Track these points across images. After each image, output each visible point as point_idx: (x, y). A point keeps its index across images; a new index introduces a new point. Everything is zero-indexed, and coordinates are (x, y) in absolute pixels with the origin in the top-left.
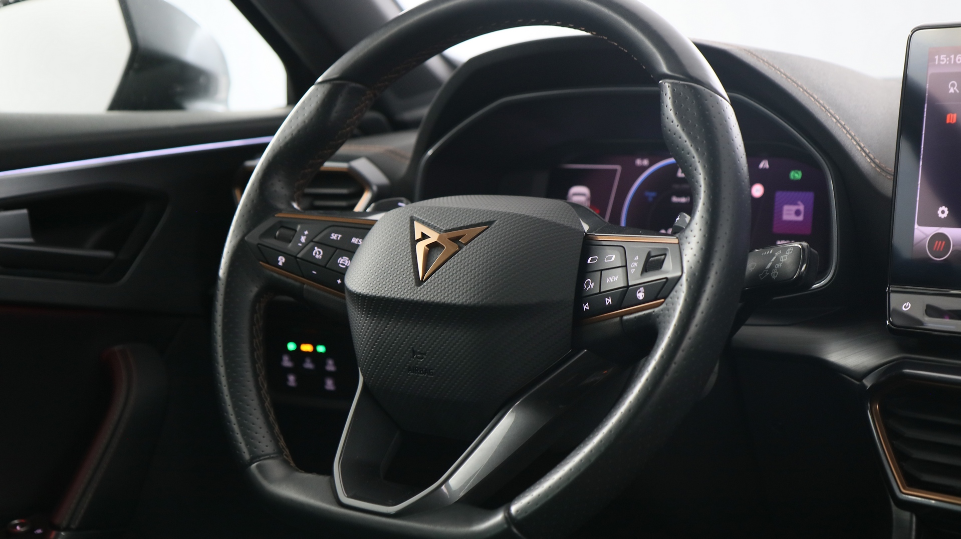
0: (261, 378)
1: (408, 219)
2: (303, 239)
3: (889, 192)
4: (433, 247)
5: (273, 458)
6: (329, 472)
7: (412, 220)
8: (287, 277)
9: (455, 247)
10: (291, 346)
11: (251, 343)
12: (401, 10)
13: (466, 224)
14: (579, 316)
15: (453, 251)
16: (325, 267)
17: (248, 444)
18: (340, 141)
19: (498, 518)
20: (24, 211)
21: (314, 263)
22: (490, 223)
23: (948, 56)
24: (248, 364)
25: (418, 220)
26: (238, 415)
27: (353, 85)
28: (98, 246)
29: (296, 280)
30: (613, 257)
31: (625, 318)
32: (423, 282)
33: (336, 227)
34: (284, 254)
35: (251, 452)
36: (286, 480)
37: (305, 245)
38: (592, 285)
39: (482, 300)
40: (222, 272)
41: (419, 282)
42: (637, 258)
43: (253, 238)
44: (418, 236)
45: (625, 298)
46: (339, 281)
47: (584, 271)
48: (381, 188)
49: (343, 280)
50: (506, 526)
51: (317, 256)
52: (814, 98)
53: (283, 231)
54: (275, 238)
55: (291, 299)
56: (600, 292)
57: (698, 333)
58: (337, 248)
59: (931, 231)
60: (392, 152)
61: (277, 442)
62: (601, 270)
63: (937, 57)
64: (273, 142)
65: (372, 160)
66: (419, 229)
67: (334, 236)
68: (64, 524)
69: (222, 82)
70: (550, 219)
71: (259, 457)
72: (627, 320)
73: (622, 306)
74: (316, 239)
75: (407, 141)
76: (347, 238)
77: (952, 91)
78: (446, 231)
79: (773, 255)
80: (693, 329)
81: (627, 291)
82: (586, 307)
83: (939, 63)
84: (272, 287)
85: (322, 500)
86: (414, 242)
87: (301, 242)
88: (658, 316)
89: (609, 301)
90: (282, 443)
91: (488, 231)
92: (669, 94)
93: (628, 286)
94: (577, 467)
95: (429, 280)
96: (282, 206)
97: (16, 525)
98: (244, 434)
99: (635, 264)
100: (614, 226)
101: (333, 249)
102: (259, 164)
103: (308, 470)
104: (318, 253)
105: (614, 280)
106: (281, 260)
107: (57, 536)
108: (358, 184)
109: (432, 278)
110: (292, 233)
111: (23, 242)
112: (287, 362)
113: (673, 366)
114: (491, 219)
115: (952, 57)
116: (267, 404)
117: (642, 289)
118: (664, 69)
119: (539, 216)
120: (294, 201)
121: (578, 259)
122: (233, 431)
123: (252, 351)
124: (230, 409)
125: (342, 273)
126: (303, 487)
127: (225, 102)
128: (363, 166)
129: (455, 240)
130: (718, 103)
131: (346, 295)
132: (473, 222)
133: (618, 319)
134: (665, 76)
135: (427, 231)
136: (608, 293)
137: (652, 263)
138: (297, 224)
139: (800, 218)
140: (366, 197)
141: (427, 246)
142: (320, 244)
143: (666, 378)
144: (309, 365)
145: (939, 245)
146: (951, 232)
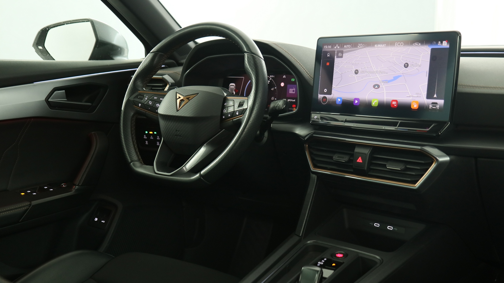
0: (134, 139)
1: (175, 93)
2: (146, 99)
3: (312, 84)
4: (182, 101)
5: (137, 161)
6: (153, 165)
7: (176, 93)
8: (142, 110)
9: (188, 100)
10: (146, 132)
11: (131, 129)
12: (181, 27)
13: (191, 94)
14: (222, 120)
15: (187, 102)
16: (152, 107)
17: (130, 157)
18: (157, 70)
19: (198, 175)
20: (64, 91)
21: (149, 106)
22: (198, 94)
23: (327, 46)
24: (130, 135)
25: (178, 93)
26: (127, 149)
27: (160, 53)
28: (86, 102)
29: (144, 111)
30: (231, 103)
31: (234, 120)
32: (179, 110)
33: (156, 95)
34: (140, 103)
35: (131, 160)
36: (140, 167)
37: (147, 100)
38: (225, 111)
39: (195, 115)
40: (123, 109)
41: (178, 111)
42: (237, 103)
43: (132, 98)
44: (178, 97)
45: (234, 115)
46: (156, 111)
47: (223, 107)
48: (172, 83)
49: (157, 111)
50: (200, 177)
51: (150, 104)
52: (293, 58)
53: (141, 96)
54: (138, 98)
55: (145, 117)
56: (227, 113)
57: (251, 124)
58: (156, 101)
59: (322, 96)
60: (176, 73)
61: (138, 157)
62: (228, 107)
63: (324, 46)
64: (138, 70)
65: (169, 75)
66: (178, 95)
67: (155, 98)
68: (77, 184)
69: (126, 50)
70: (214, 92)
71: (133, 161)
72: (234, 121)
73: (233, 117)
75: (179, 70)
76: (159, 98)
77: (328, 56)
78: (186, 96)
79: (277, 103)
80: (250, 123)
81: (234, 112)
82: (224, 117)
83: (325, 48)
84: (138, 113)
85: (150, 172)
86: (177, 99)
87: (145, 100)
88: (242, 119)
89: (229, 115)
90: (140, 157)
91: (197, 96)
92: (246, 57)
94: (219, 161)
95: (180, 110)
96: (140, 89)
97: (63, 185)
98: (129, 155)
99: (236, 105)
100: (232, 95)
101: (155, 102)
102: (134, 77)
103: (147, 165)
105: (231, 110)
106: (140, 105)
107: (75, 187)
108: (165, 82)
109: (181, 109)
110: (143, 97)
111: (64, 100)
112: (145, 137)
113: (244, 133)
114: (198, 93)
115: (328, 46)
116: (136, 146)
117: (238, 112)
118: (245, 49)
119: (211, 92)
120: (144, 88)
121: (222, 104)
122: (126, 154)
123: (132, 131)
124: (125, 148)
125: (157, 108)
126: (145, 169)
127: (127, 56)
128: (167, 77)
129: (188, 98)
130: (259, 60)
131: (158, 115)
132: (193, 94)
133: (232, 120)
134: (246, 52)
135: (180, 96)
136: (230, 113)
137: (241, 105)
138: (144, 94)
139: (294, 93)
140: (168, 86)
141: (180, 100)
142: (151, 100)
143: (242, 136)
144: (152, 138)
145: (324, 100)
146: (327, 96)
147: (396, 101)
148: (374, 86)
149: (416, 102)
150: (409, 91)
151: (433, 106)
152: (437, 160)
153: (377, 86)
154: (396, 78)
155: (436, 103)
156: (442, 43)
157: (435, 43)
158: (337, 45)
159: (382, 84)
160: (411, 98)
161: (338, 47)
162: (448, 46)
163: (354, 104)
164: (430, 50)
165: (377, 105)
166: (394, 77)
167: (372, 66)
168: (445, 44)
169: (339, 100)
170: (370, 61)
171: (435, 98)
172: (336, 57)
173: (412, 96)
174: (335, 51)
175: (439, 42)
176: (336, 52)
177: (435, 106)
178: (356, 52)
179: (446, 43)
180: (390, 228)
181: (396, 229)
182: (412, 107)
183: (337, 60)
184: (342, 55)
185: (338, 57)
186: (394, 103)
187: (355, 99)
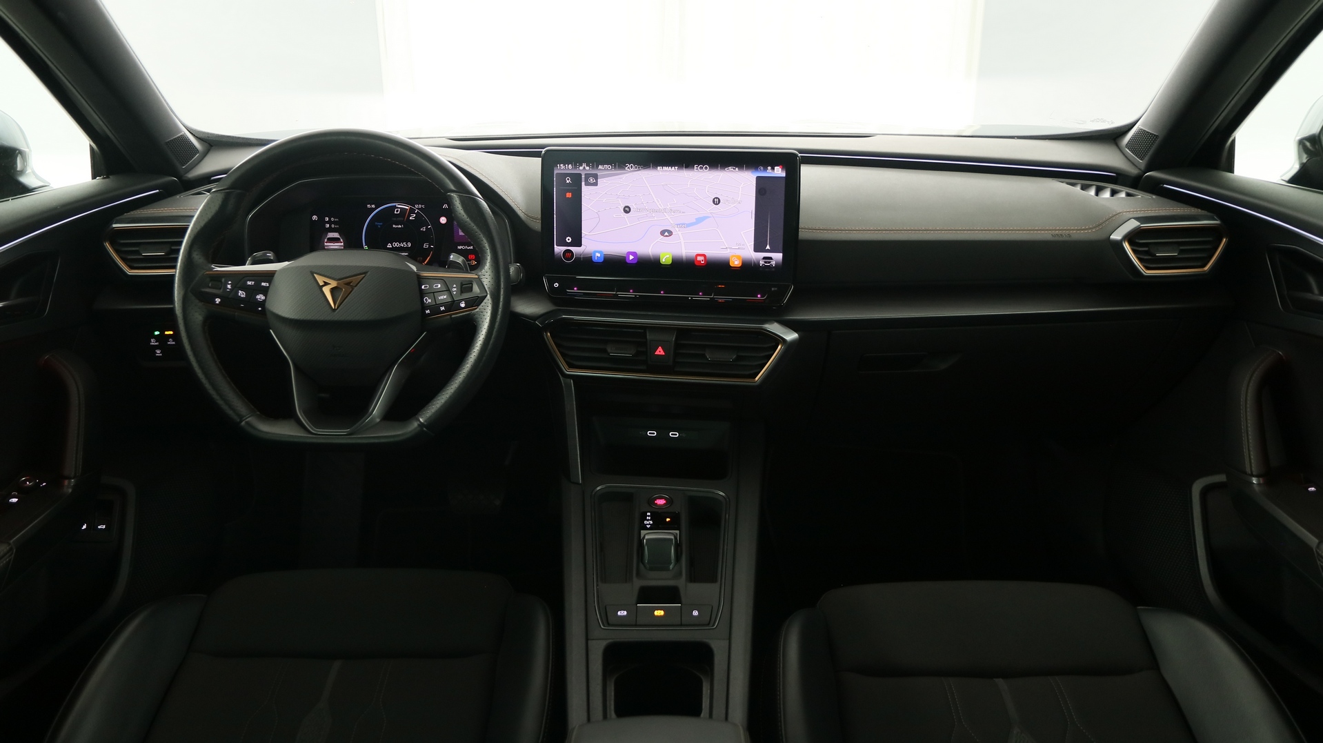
1: (309, 273)
2: (229, 287)
3: (540, 231)
4: (335, 289)
5: (252, 416)
7: (312, 273)
8: (225, 310)
10: (157, 333)
14: (423, 316)
15: (349, 291)
16: (249, 302)
19: (415, 424)
21: (241, 300)
22: (365, 273)
23: (565, 165)
25: (317, 273)
29: (232, 311)
30: (438, 285)
32: (336, 310)
33: (250, 277)
34: (219, 296)
37: (232, 290)
38: (429, 301)
41: (333, 310)
42: (455, 285)
44: (321, 283)
45: (453, 307)
46: (260, 309)
47: (422, 294)
49: (263, 308)
50: (422, 430)
51: (242, 296)
54: (208, 287)
56: (435, 304)
58: (254, 290)
59: (564, 248)
62: (432, 293)
63: (559, 165)
66: (320, 279)
67: (249, 283)
70: (397, 267)
71: (244, 416)
72: (455, 317)
73: (451, 310)
74: (238, 286)
76: (259, 283)
77: (568, 182)
78: (338, 279)
81: (452, 304)
82: (428, 312)
83: (560, 168)
86: (320, 287)
87: (228, 289)
88: (474, 315)
89: (442, 308)
91: (366, 278)
93: (454, 301)
95: (339, 309)
99: (455, 289)
104: (242, 294)
105: (443, 298)
106: (218, 300)
109: (341, 307)
112: (153, 342)
114: (366, 271)
115: (567, 165)
117: (462, 302)
118: (452, 187)
119: (390, 266)
121: (415, 286)
125: (263, 304)
129: (347, 285)
131: (270, 316)
132: (355, 273)
133: (449, 317)
134: (453, 191)
135: (327, 280)
136: (441, 305)
137: (465, 289)
141: (331, 288)
142: (242, 288)
144: (171, 342)
145: (568, 255)
146: (574, 249)
147: (704, 255)
148: (662, 233)
149: (738, 257)
150: (723, 240)
151: (765, 262)
152: (784, 340)
153: (666, 233)
154: (700, 220)
155: (771, 258)
156: (773, 169)
157: (762, 168)
158: (584, 165)
159: (677, 229)
160: (729, 251)
161: (588, 168)
162: (783, 174)
163: (627, 261)
164: (755, 179)
165: (669, 262)
166: (696, 219)
167: (656, 201)
168: (779, 172)
169: (598, 255)
170: (652, 193)
171: (768, 251)
172: (583, 183)
173: (731, 248)
174: (580, 175)
175: (769, 168)
176: (583, 176)
177: (769, 263)
178: (624, 176)
179: (780, 169)
180: (674, 435)
181: (684, 435)
182: (731, 265)
183: (586, 190)
184: (597, 181)
185: (588, 184)
186: (700, 258)
187: (630, 253)
